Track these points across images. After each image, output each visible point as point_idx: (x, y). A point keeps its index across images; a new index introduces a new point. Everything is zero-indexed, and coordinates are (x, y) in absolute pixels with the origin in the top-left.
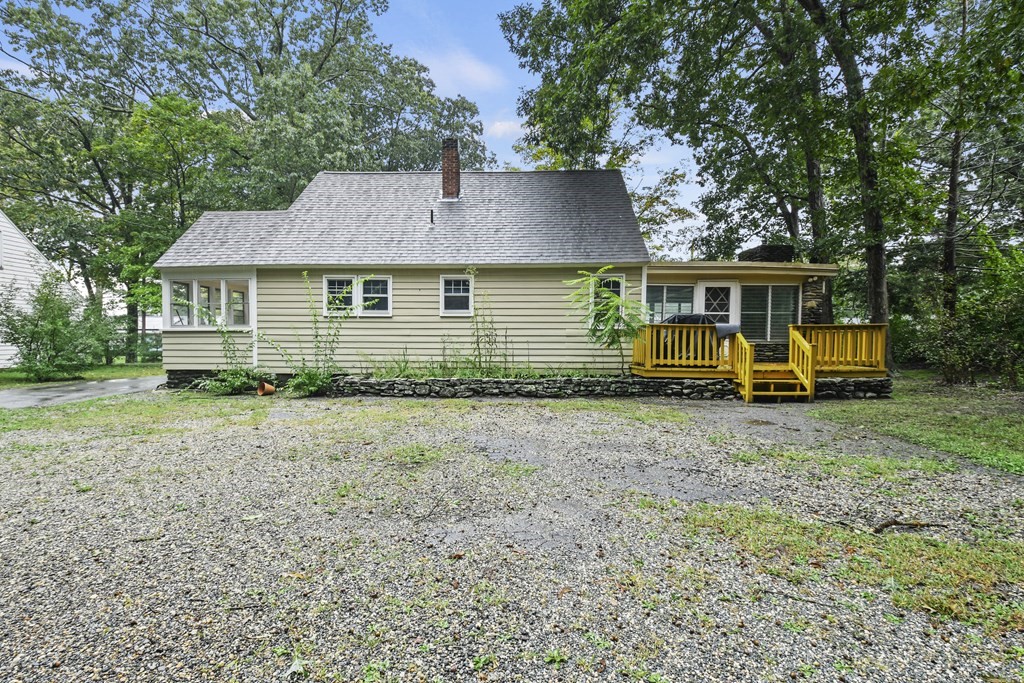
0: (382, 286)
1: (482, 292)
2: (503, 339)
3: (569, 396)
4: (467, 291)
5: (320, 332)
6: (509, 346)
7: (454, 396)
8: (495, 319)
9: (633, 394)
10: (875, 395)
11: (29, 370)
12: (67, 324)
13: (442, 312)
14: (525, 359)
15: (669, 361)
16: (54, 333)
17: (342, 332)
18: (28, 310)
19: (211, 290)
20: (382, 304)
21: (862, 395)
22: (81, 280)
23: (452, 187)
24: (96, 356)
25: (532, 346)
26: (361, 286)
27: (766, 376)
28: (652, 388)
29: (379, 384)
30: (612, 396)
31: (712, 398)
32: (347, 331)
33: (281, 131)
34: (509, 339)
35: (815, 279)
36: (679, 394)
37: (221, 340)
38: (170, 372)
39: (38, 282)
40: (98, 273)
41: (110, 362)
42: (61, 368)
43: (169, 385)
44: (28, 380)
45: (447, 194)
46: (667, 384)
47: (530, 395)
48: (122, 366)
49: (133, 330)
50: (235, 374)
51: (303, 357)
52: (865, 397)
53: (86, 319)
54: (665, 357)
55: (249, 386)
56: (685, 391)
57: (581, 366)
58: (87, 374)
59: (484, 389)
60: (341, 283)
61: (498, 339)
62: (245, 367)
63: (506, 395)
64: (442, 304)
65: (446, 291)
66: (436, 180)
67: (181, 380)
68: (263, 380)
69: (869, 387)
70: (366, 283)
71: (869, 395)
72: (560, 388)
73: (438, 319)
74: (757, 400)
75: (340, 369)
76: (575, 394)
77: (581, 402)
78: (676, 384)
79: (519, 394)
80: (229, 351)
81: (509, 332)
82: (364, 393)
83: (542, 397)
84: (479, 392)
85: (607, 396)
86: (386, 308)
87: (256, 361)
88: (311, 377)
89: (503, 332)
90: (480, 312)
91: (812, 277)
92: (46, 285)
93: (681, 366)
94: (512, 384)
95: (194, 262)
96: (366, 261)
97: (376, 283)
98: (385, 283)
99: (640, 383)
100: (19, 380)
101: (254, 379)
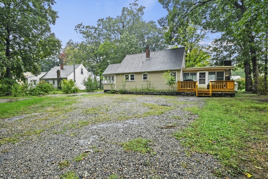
0: (133, 76)
1: (150, 76)
2: (152, 85)
3: (162, 95)
4: (147, 76)
5: (124, 84)
6: (154, 86)
7: (143, 94)
8: (151, 81)
9: (174, 95)
10: (230, 96)
11: (87, 90)
12: (92, 83)
13: (143, 80)
14: (156, 88)
15: (184, 89)
16: (90, 84)
17: (126, 84)
18: (87, 81)
19: (110, 77)
20: (133, 79)
21: (226, 96)
22: (93, 75)
23: (148, 56)
24: (95, 88)
25: (157, 86)
26: (130, 76)
27: (204, 92)
28: (178, 94)
29: (132, 92)
30: (170, 95)
31: (191, 96)
32: (127, 84)
33: (122, 46)
34: (154, 85)
35: (228, 69)
36: (184, 95)
37: (110, 85)
38: (104, 90)
39: (88, 77)
40: (96, 74)
41: (97, 89)
42: (91, 90)
43: (104, 92)
44: (87, 91)
45: (147, 57)
46: (181, 93)
47: (155, 94)
48: (99, 90)
49: (101, 83)
50: (112, 90)
51: (121, 88)
52: (227, 97)
53: (94, 82)
54: (183, 88)
55: (114, 92)
56: (185, 94)
57: (168, 90)
58: (94, 91)
59: (147, 93)
60: (127, 75)
61: (151, 85)
62: (114, 89)
63: (151, 94)
64: (143, 79)
65: (144, 76)
66: (145, 54)
67: (106, 91)
68: (116, 91)
69: (228, 94)
70: (131, 75)
71: (228, 96)
72: (161, 93)
73: (142, 81)
74: (198, 96)
75: (126, 90)
76: (163, 95)
77: (164, 96)
78: (183, 93)
79: (153, 94)
80: (112, 87)
81: (153, 83)
82: (129, 94)
83: (157, 95)
84: (147, 94)
85: (169, 95)
86: (134, 80)
87: (115, 88)
88: (122, 91)
89: (152, 83)
90: (149, 80)
91: (227, 69)
92: (89, 77)
93: (186, 90)
94: (152, 93)
95: (107, 73)
96: (131, 72)
97: (132, 75)
98: (134, 75)
99: (176, 93)
100: (86, 91)
101: (115, 91)
